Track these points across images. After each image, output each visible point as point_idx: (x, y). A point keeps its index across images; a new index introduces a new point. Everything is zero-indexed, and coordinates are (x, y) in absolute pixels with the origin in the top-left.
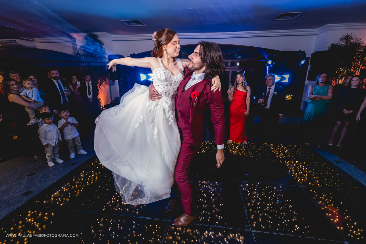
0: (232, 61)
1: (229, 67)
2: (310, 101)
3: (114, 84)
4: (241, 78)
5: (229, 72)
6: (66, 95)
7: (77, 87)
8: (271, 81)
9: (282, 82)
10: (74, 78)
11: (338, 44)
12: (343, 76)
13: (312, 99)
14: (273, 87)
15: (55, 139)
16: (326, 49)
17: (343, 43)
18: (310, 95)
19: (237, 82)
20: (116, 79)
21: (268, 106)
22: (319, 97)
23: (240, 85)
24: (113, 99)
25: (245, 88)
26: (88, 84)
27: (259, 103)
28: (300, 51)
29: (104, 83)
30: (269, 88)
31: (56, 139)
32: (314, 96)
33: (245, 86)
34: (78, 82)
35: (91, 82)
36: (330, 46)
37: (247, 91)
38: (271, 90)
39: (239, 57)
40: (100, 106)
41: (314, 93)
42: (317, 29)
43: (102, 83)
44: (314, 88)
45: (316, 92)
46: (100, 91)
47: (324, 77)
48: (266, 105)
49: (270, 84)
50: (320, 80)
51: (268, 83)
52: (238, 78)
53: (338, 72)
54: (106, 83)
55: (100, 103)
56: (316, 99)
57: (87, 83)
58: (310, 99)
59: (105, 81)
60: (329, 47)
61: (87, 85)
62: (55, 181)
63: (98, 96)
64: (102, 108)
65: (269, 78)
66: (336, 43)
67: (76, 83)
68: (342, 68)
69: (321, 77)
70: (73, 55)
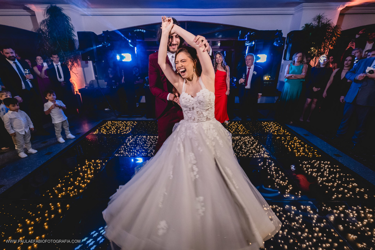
0: (213, 40)
2: (287, 79)
3: (87, 66)
4: (221, 58)
6: (28, 78)
7: (44, 69)
8: (250, 61)
9: (258, 61)
10: (38, 59)
11: (311, 24)
12: (314, 55)
13: (288, 78)
14: (253, 67)
15: (23, 127)
16: (301, 29)
17: (315, 23)
18: (287, 74)
19: (217, 62)
20: (90, 60)
21: (248, 86)
22: (294, 76)
23: (219, 65)
24: (88, 83)
25: (225, 68)
26: (57, 65)
27: (240, 83)
28: (277, 30)
29: (75, 64)
30: (249, 68)
31: (26, 128)
32: (289, 75)
33: (224, 66)
34: (44, 63)
35: (59, 63)
36: (304, 26)
37: (226, 71)
38: (250, 69)
39: (220, 36)
40: (74, 90)
41: (290, 73)
42: (292, 9)
43: (73, 64)
44: (290, 67)
45: (292, 71)
46: (71, 73)
47: (300, 56)
48: (246, 85)
49: (249, 64)
50: (296, 59)
51: (247, 63)
52: (217, 58)
53: (310, 52)
54: (78, 65)
55: (73, 87)
56: (292, 78)
57: (55, 64)
58: (286, 78)
59: (77, 62)
60: (303, 27)
61: (56, 67)
62: (30, 172)
63: (70, 79)
64: (76, 92)
65: (248, 58)
66: (309, 23)
67: (42, 64)
68: (314, 48)
69: (297, 57)
70: (34, 31)
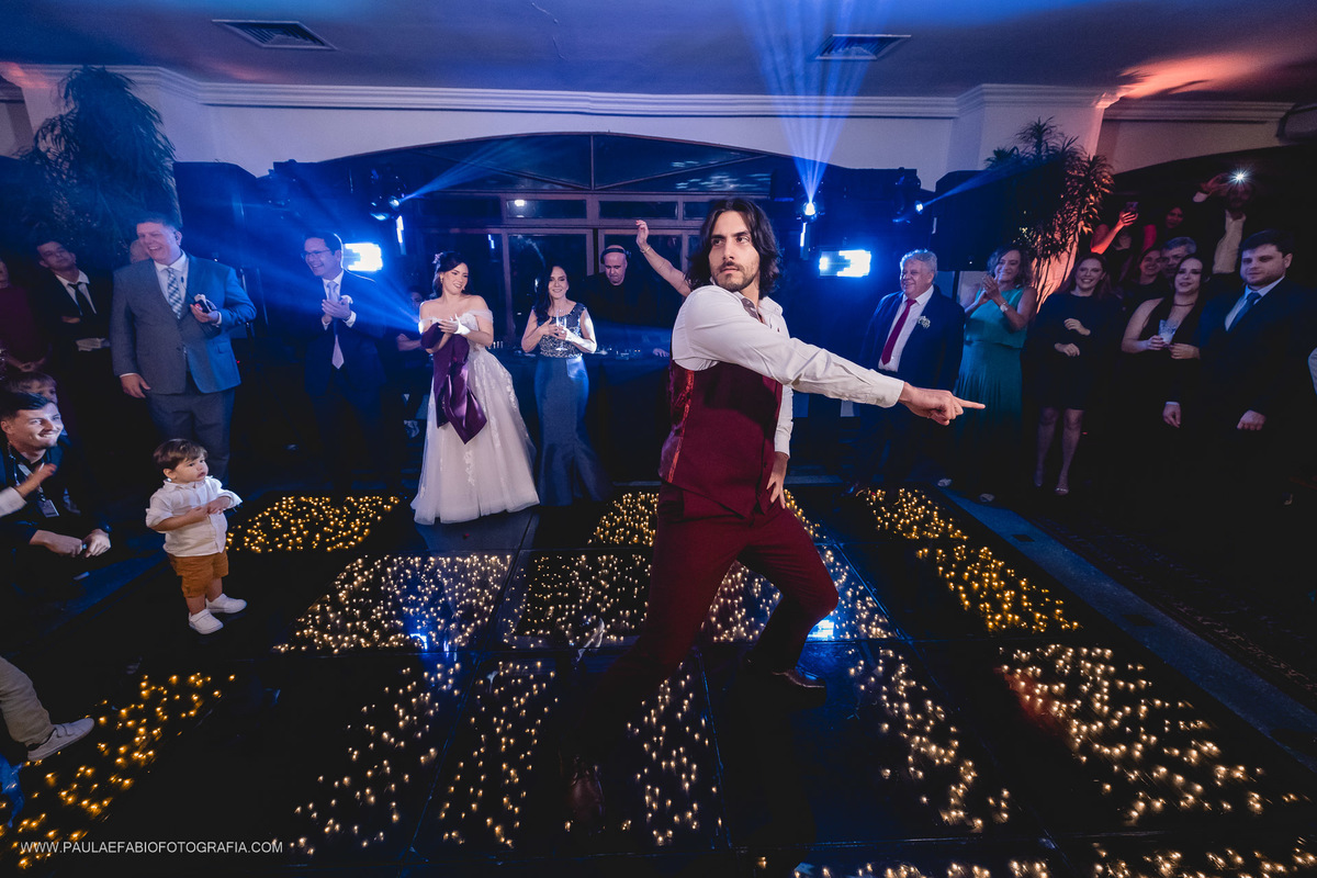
1: (679, 222)
5: (679, 239)
9: (839, 274)
11: (1013, 150)
12: (1034, 253)
16: (981, 166)
17: (1027, 149)
28: (901, 169)
36: (992, 155)
38: (912, 307)
42: (951, 100)
47: (1012, 263)
49: (912, 289)
53: (1020, 238)
60: (989, 159)
66: (1008, 149)
68: (1029, 231)
